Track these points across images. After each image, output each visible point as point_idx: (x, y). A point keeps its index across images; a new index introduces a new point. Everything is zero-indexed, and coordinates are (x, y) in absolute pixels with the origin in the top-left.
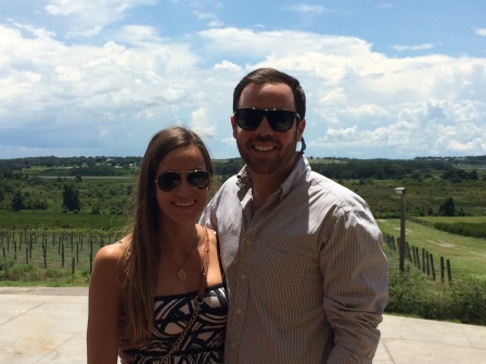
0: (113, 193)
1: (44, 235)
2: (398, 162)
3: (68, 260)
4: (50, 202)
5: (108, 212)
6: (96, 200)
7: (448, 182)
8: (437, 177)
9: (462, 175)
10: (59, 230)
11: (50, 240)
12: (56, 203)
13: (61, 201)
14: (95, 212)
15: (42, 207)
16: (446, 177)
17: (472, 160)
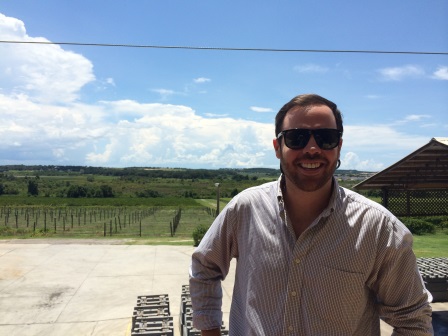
0: (58, 186)
1: (16, 209)
2: (211, 171)
3: (31, 223)
4: (20, 190)
5: (54, 195)
6: (48, 189)
7: (235, 181)
8: (230, 178)
9: (241, 177)
10: (25, 206)
11: (20, 211)
12: (24, 191)
13: (27, 190)
14: (47, 196)
15: (15, 193)
16: (234, 178)
17: (246, 170)
